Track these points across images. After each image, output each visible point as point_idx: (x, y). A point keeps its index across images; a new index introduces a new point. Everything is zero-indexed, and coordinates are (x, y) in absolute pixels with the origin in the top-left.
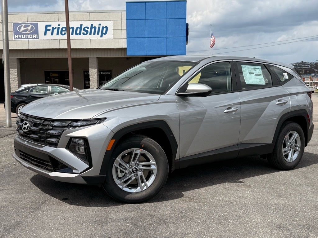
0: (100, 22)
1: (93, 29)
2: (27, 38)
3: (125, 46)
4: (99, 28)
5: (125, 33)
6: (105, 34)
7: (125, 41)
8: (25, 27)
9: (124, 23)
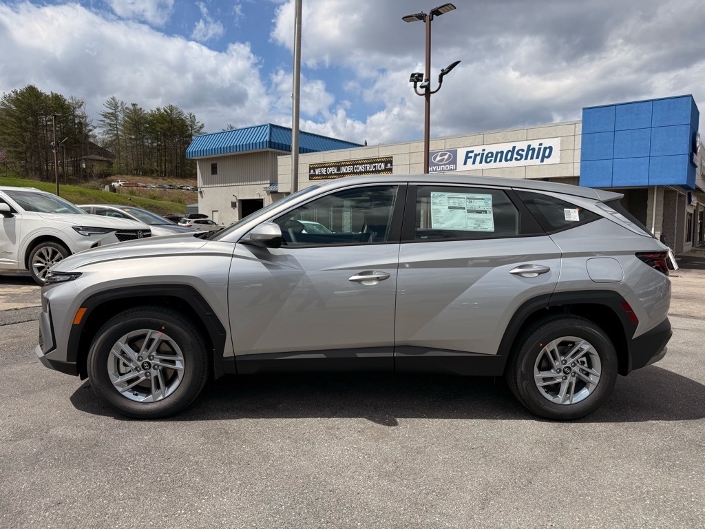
0: (540, 141)
1: (531, 152)
2: (443, 170)
3: (577, 173)
4: (540, 149)
5: (578, 153)
6: (548, 157)
7: (578, 165)
8: (441, 156)
9: (579, 139)
